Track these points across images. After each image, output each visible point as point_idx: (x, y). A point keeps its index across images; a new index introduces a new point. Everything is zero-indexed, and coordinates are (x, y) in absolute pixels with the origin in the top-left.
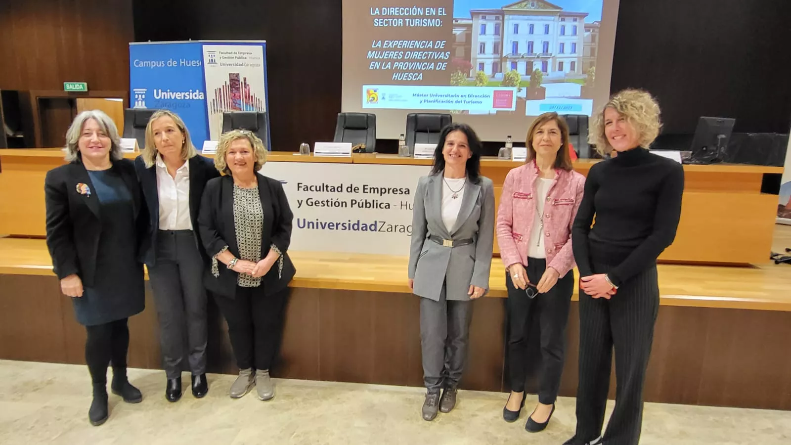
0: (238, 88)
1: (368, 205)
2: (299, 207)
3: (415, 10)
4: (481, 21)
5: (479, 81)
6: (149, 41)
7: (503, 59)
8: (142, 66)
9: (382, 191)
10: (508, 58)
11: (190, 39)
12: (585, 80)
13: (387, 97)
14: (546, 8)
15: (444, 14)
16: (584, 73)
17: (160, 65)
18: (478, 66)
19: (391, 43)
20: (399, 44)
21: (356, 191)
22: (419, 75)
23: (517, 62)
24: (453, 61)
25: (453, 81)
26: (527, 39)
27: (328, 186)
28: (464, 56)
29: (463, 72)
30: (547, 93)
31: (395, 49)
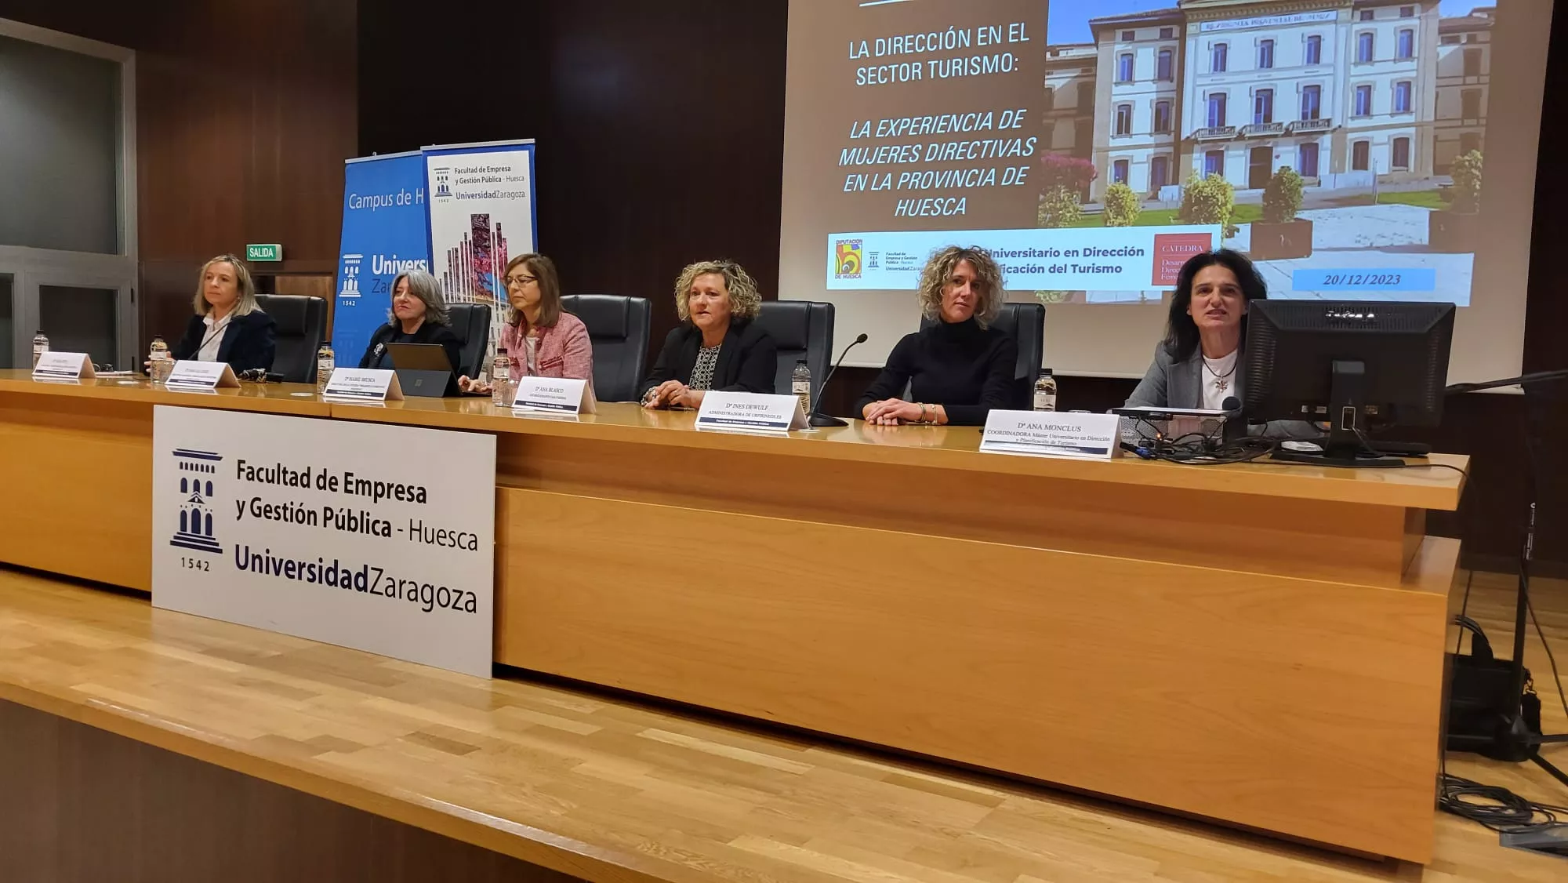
0: (485, 246)
1: (353, 525)
2: (239, 518)
3: (951, 36)
4: (1121, 47)
5: (1116, 210)
6: (374, 154)
8: (360, 206)
9: (379, 491)
10: (1196, 141)
12: (1444, 194)
15: (1022, 39)
16: (1439, 170)
17: (386, 204)
18: (1111, 171)
19: (894, 123)
20: (913, 126)
21: (333, 487)
22: (958, 201)
23: (1223, 151)
24: (1043, 160)
25: (1044, 215)
26: (1252, 84)
27: (287, 472)
28: (1073, 145)
29: (1071, 189)
30: (1318, 238)
31: (903, 139)
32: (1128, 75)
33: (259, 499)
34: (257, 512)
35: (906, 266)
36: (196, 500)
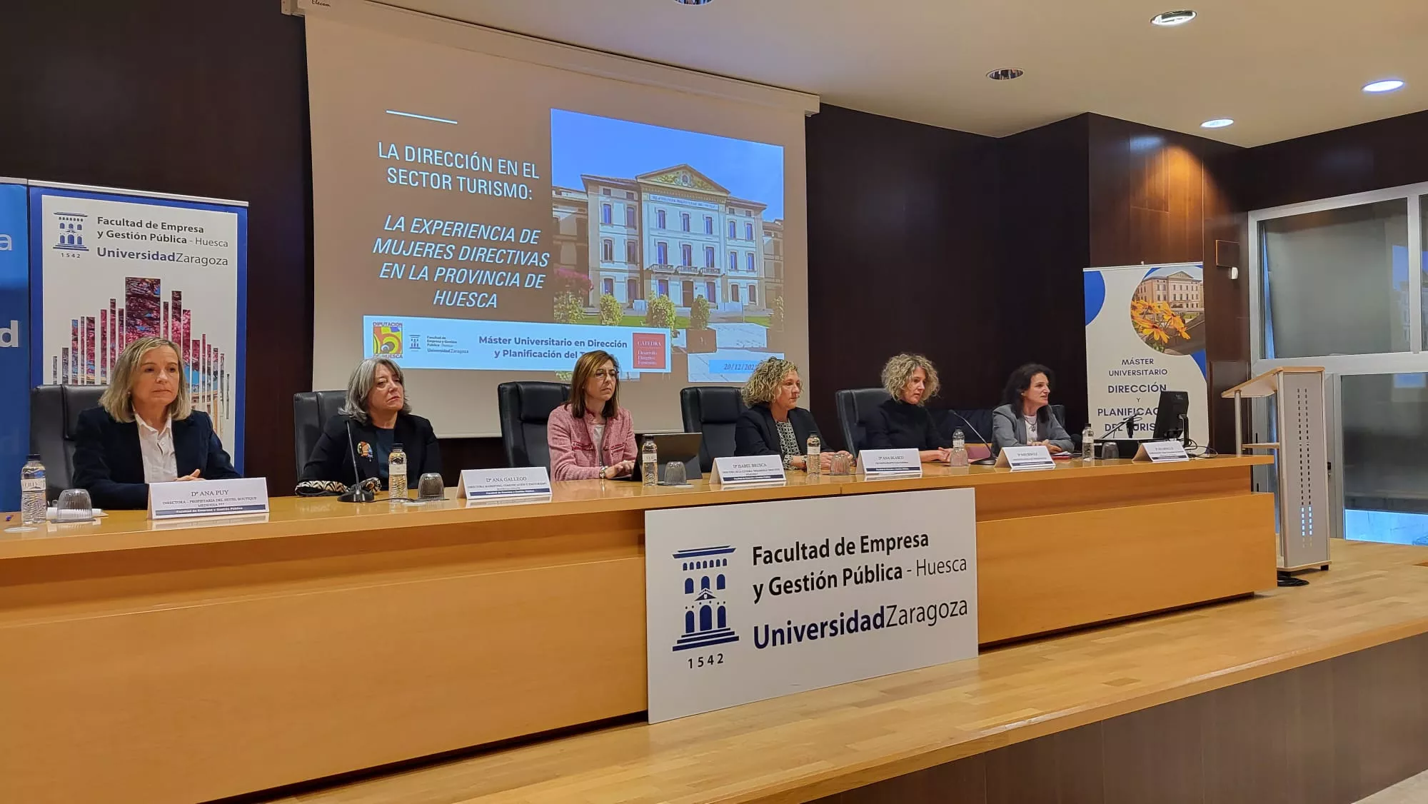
1: (870, 576)
2: (756, 602)
3: (475, 160)
4: (604, 199)
5: (606, 314)
7: (644, 274)
9: (889, 545)
10: (652, 272)
12: (771, 320)
13: (422, 342)
14: (706, 189)
15: (534, 177)
16: (768, 306)
18: (602, 284)
19: (427, 223)
20: (445, 228)
21: (851, 550)
22: (490, 296)
23: (667, 281)
24: (555, 271)
25: (558, 313)
26: (681, 240)
27: (806, 548)
28: (575, 263)
29: (576, 296)
30: (720, 340)
31: (437, 238)
32: (608, 220)
33: (778, 578)
34: (776, 590)
35: (447, 349)
36: (706, 596)
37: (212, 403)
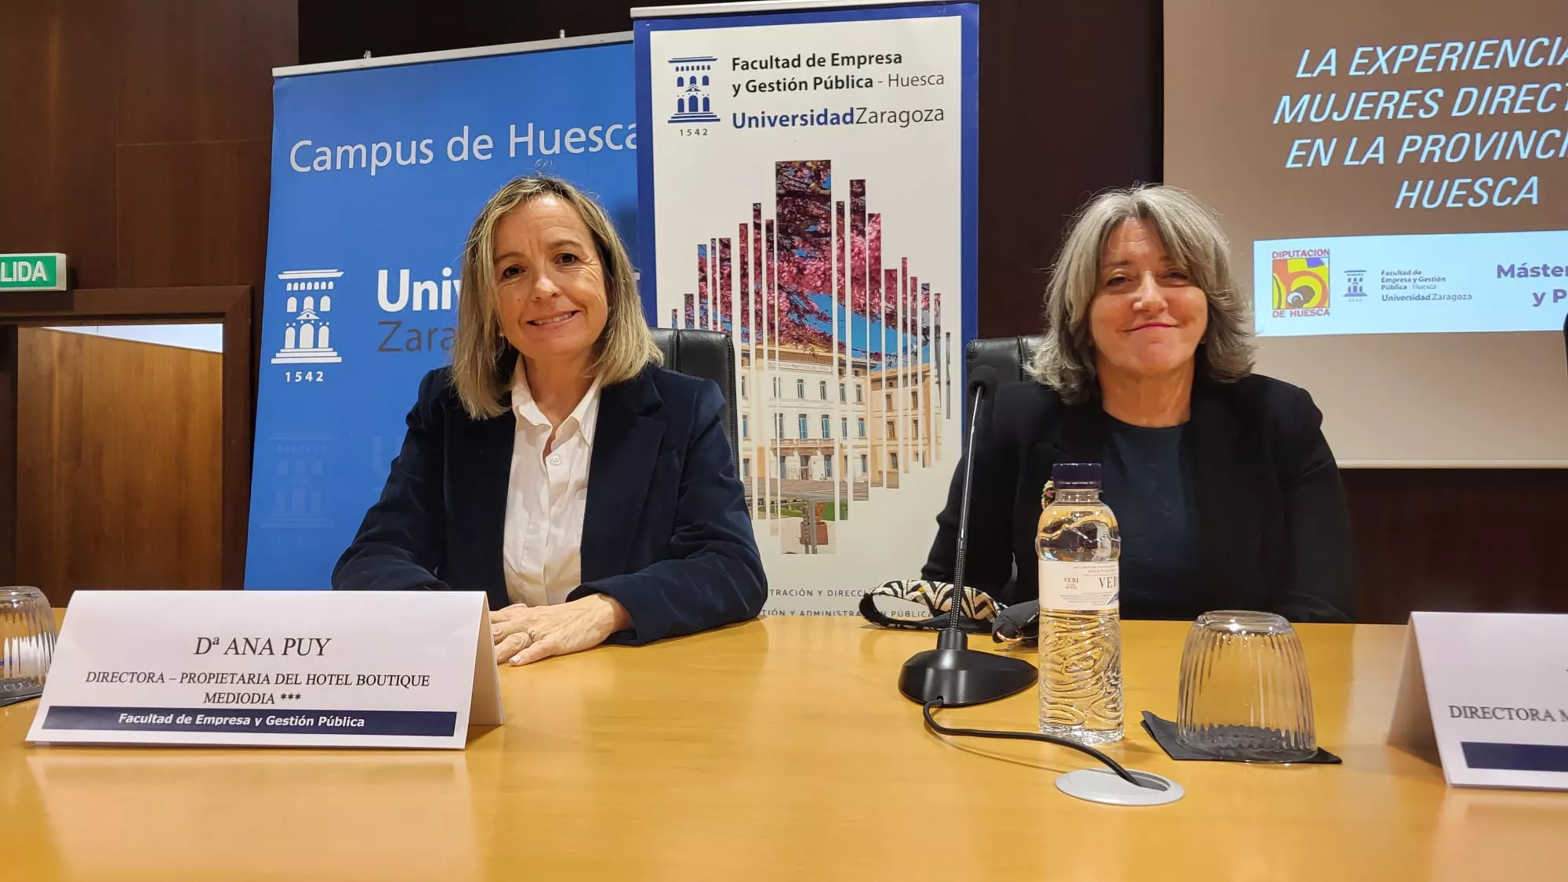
0: (816, 234)
6: (368, 54)
8: (328, 166)
11: (562, 33)
13: (1371, 284)
17: (413, 160)
19: (1384, 54)
20: (1423, 58)
22: (1522, 183)
31: (1405, 79)
35: (1424, 293)
37: (920, 388)
